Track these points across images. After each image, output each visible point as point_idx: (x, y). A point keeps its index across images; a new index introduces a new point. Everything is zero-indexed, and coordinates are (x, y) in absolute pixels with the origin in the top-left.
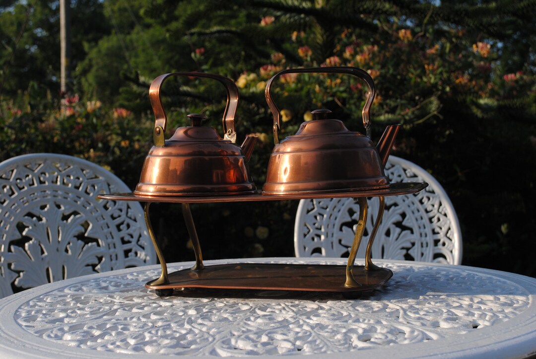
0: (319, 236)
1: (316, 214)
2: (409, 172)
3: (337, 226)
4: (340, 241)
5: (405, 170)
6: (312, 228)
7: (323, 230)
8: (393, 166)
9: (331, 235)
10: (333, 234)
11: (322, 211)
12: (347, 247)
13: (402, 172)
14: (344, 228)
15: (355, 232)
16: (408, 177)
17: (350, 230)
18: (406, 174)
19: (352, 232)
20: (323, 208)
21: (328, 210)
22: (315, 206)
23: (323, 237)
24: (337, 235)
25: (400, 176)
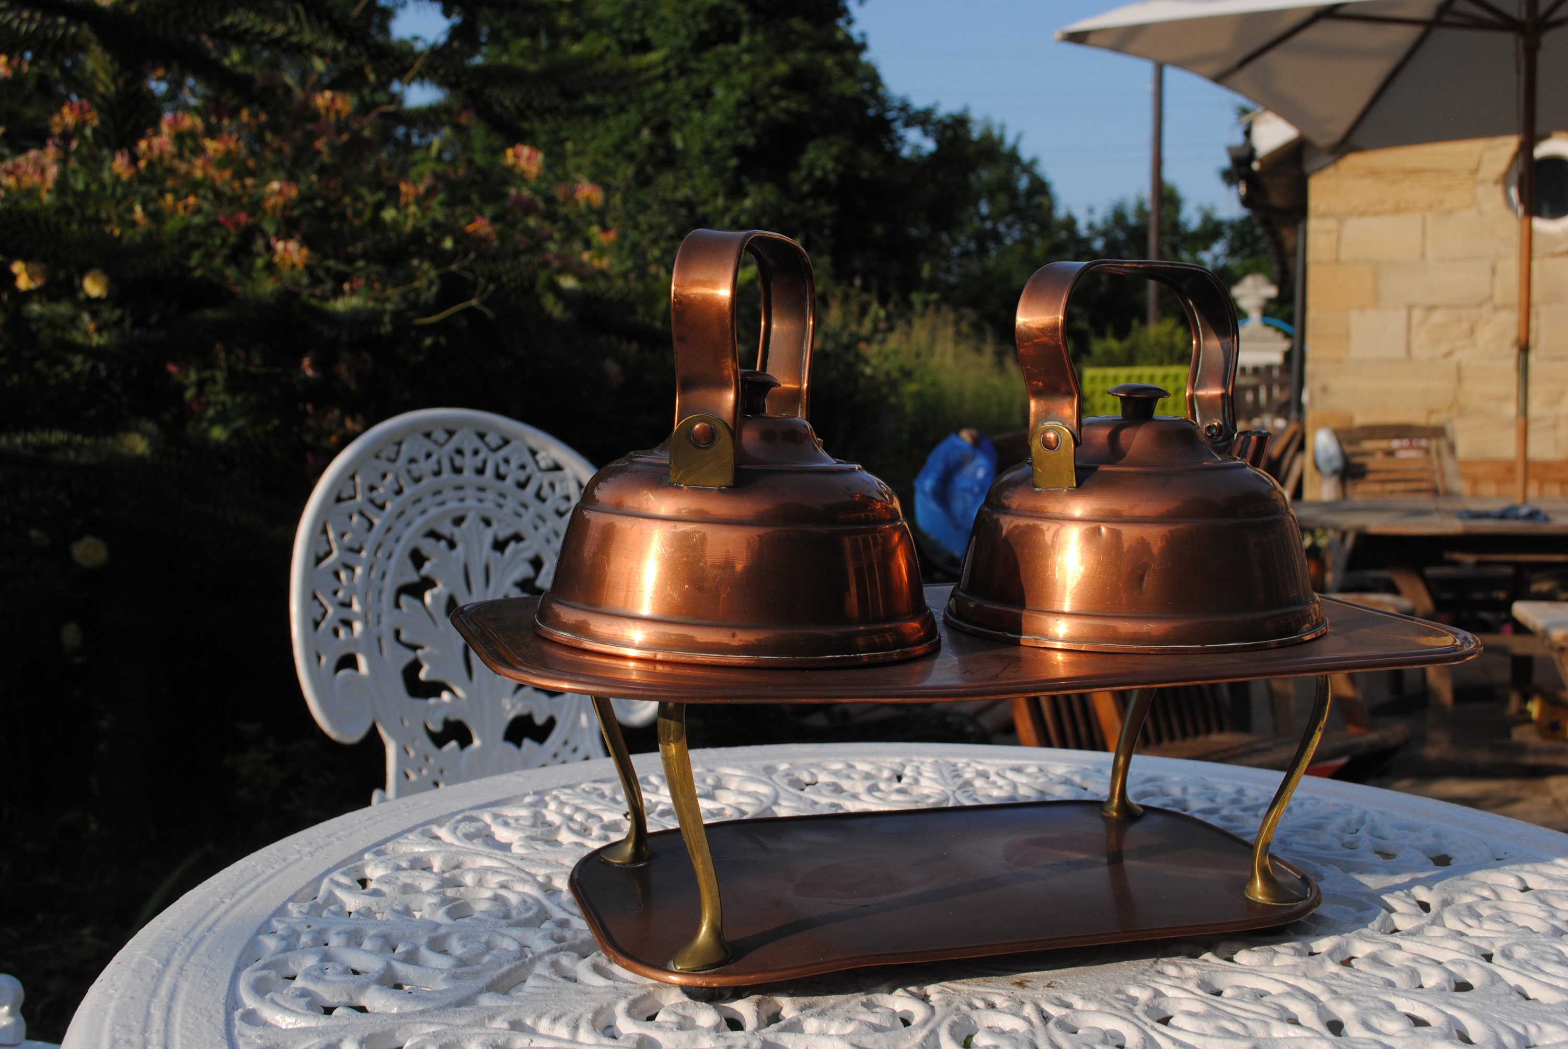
0: (348, 624)
1: (339, 567)
2: (544, 458)
3: (388, 597)
4: (397, 633)
5: (534, 453)
6: (331, 603)
7: (356, 607)
8: (506, 442)
9: (376, 620)
10: (379, 617)
11: (350, 558)
12: (414, 648)
13: (528, 458)
14: (404, 599)
15: (430, 609)
16: (541, 470)
17: (417, 603)
18: (537, 463)
19: (424, 611)
20: (351, 550)
21: (364, 554)
22: (334, 546)
23: (358, 627)
24: (389, 620)
25: (523, 467)
